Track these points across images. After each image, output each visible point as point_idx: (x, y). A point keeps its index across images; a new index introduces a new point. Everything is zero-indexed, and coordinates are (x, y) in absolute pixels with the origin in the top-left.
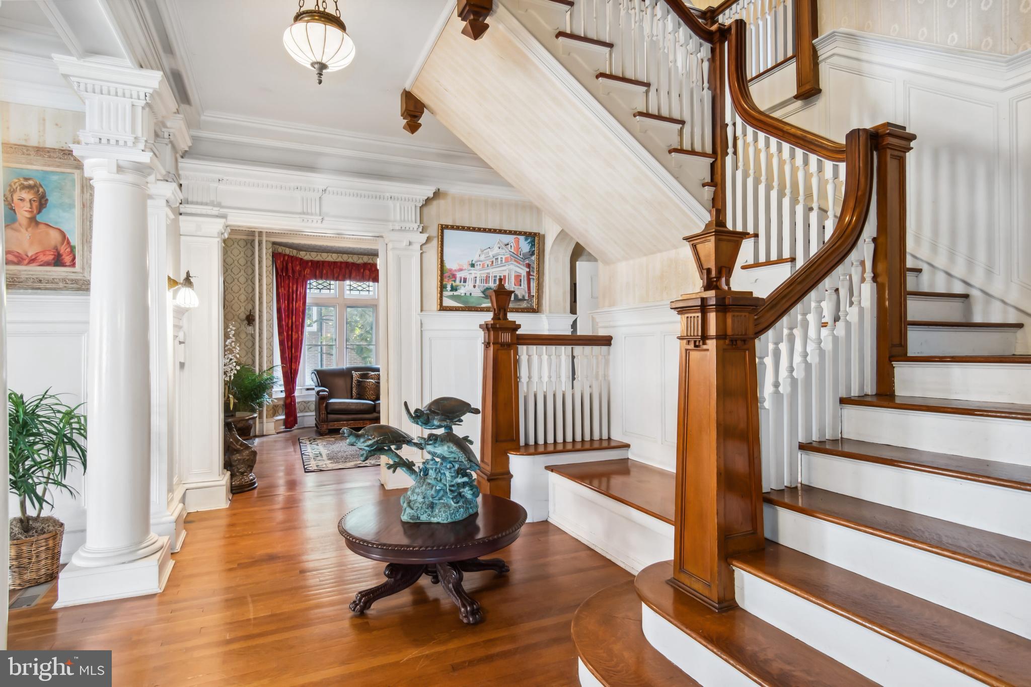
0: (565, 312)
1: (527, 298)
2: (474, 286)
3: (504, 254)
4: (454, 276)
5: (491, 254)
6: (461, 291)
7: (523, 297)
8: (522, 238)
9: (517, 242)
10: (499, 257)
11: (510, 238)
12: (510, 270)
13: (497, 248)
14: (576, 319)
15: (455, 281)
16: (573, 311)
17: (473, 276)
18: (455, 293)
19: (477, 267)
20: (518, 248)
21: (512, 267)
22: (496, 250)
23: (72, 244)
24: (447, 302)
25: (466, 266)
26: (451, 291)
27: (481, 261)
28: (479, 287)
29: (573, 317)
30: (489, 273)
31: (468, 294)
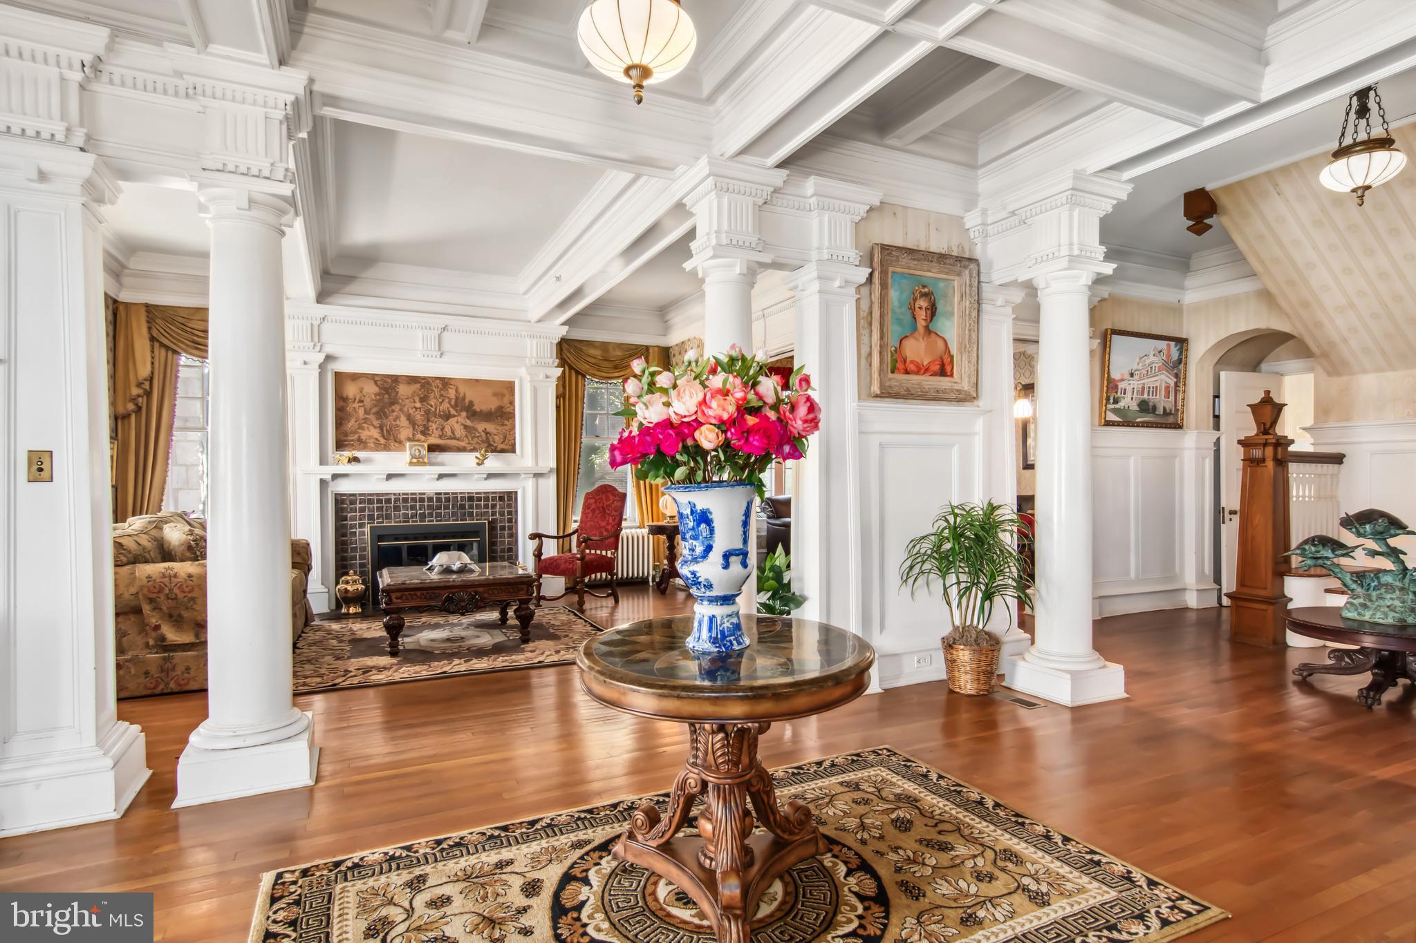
0: (1208, 428)
1: (1173, 412)
2: (1132, 399)
3: (1157, 362)
4: (1116, 387)
5: (1147, 362)
6: (1121, 405)
7: (1171, 410)
8: (1173, 344)
9: (1169, 346)
10: (1154, 365)
11: (1162, 345)
12: (1161, 381)
13: (1152, 356)
14: (1219, 438)
15: (1117, 393)
16: (1217, 427)
17: (1132, 386)
18: (1117, 406)
19: (1136, 377)
20: (1169, 355)
21: (1163, 377)
22: (1152, 358)
23: (952, 353)
24: (1111, 417)
25: (1127, 376)
26: (1113, 403)
27: (1138, 370)
28: (1136, 398)
29: (1216, 434)
30: (1144, 384)
31: (1127, 406)
